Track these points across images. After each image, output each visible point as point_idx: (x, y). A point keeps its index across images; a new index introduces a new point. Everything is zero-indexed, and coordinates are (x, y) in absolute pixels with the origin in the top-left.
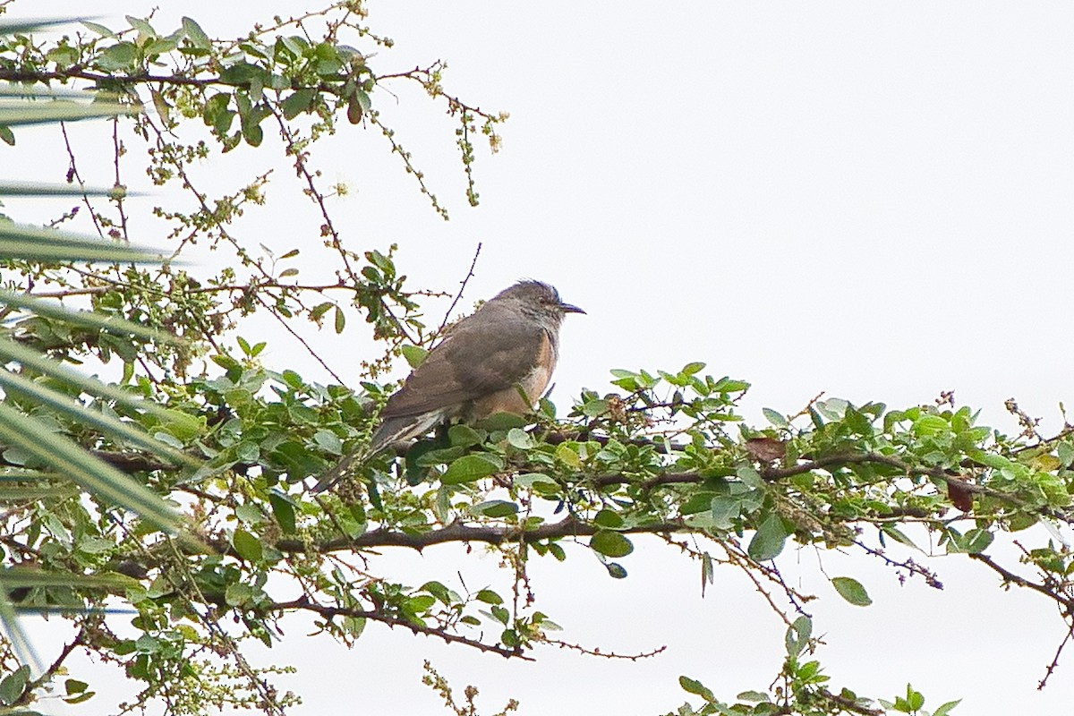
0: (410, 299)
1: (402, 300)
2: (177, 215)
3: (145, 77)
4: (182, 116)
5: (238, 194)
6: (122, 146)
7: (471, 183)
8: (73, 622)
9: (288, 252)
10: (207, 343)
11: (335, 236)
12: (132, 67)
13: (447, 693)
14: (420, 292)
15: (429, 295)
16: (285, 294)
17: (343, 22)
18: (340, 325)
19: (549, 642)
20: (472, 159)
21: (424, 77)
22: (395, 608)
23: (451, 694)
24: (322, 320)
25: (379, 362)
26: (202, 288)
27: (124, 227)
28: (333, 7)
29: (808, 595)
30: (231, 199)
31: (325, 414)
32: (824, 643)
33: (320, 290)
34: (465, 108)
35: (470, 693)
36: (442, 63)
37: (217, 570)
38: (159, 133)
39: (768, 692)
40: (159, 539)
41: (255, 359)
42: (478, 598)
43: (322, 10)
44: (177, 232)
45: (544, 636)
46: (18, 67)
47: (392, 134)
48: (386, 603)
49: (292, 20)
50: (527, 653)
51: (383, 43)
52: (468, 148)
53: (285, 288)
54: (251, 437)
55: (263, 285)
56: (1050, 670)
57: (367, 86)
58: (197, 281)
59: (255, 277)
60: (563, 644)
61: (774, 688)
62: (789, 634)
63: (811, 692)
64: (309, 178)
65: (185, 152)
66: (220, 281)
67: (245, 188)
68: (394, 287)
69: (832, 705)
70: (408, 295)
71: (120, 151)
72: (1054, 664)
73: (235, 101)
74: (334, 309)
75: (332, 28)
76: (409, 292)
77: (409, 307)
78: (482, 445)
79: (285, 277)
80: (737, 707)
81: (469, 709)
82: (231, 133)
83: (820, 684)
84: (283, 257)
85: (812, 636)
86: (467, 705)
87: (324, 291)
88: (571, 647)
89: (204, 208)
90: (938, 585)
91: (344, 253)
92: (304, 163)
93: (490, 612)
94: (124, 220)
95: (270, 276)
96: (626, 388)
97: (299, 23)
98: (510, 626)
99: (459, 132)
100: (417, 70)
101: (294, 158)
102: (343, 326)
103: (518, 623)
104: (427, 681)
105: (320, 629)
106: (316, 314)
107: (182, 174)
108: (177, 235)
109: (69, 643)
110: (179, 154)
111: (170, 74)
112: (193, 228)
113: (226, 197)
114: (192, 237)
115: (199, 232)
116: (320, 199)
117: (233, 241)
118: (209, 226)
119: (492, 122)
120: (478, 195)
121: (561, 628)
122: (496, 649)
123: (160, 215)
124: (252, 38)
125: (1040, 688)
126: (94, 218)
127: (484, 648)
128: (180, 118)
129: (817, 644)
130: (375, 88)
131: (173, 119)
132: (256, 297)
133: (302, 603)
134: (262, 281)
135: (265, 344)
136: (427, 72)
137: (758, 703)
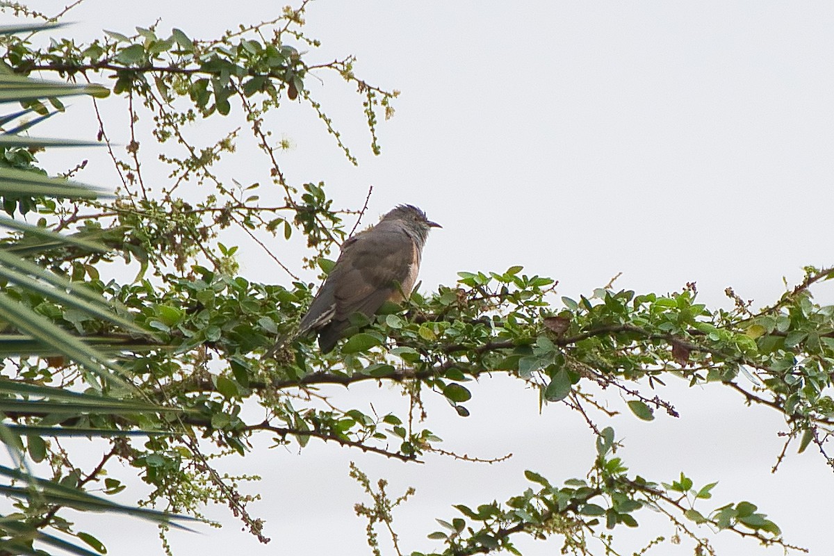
0: (335, 216)
1: (331, 216)
2: (175, 160)
3: (150, 68)
4: (176, 95)
5: (217, 145)
6: (135, 115)
7: (375, 139)
8: (109, 441)
9: (251, 185)
10: (198, 247)
11: (281, 176)
12: (141, 61)
13: (366, 484)
14: (342, 211)
15: (348, 213)
16: (250, 213)
17: (285, 29)
18: (288, 233)
19: (433, 450)
20: (375, 122)
21: (340, 67)
22: (328, 428)
23: (370, 485)
24: (276, 230)
25: (315, 258)
26: (194, 209)
27: (138, 170)
28: (280, 18)
29: (613, 411)
30: (212, 149)
31: (265, 306)
32: (622, 446)
33: (274, 210)
34: (370, 88)
35: (382, 484)
36: (353, 57)
37: (206, 404)
38: (161, 106)
39: (585, 479)
40: (167, 382)
41: (231, 257)
42: (384, 421)
43: (273, 20)
44: (175, 173)
45: (430, 447)
46: (64, 61)
47: (318, 106)
48: (322, 425)
49: (252, 27)
50: (419, 457)
51: (313, 44)
52: (372, 115)
53: (250, 209)
54: (216, 322)
55: (235, 208)
56: (780, 459)
57: (301, 74)
58: (190, 205)
59: (229, 203)
60: (443, 452)
61: (590, 476)
62: (599, 440)
63: (615, 478)
64: (263, 137)
65: (179, 117)
66: (205, 205)
67: (221, 140)
68: (324, 207)
69: (630, 488)
70: (335, 213)
71: (134, 119)
72: (783, 455)
73: (212, 84)
74: (284, 222)
75: (278, 34)
76: (335, 211)
77: (335, 220)
78: (372, 325)
79: (250, 202)
80: (565, 490)
81: (381, 495)
82: (208, 106)
83: (622, 473)
84: (249, 188)
85: (614, 441)
86: (380, 492)
87: (277, 211)
88: (448, 454)
89: (194, 156)
90: (676, 414)
91: (287, 188)
92: (259, 126)
93: (393, 430)
94: (138, 166)
95: (239, 201)
96: (469, 285)
97: (257, 29)
98: (407, 439)
99: (365, 104)
100: (336, 62)
101: (252, 123)
102: (290, 235)
103: (412, 437)
104: (353, 475)
105: (277, 443)
106: (272, 226)
107: (177, 134)
108: (175, 175)
109: (107, 454)
110: (175, 119)
111: (168, 66)
112: (186, 169)
113: (208, 149)
114: (186, 175)
115: (191, 172)
116: (271, 151)
117: (214, 178)
118: (197, 168)
119: (388, 97)
120: (379, 147)
121: (441, 440)
122: (397, 455)
123: (164, 159)
124: (224, 40)
125: (773, 472)
126: (117, 164)
127: (389, 455)
128: (175, 95)
129: (617, 446)
130: (306, 75)
131: (170, 96)
132: (230, 216)
133: (265, 425)
134: (234, 205)
135: (237, 247)
136: (343, 63)
137: (579, 487)
